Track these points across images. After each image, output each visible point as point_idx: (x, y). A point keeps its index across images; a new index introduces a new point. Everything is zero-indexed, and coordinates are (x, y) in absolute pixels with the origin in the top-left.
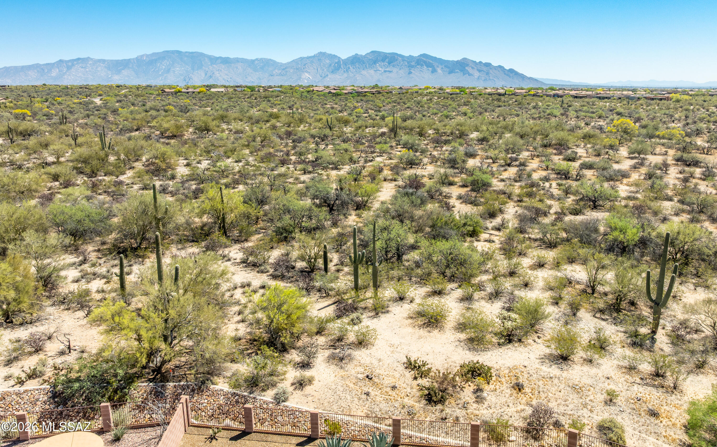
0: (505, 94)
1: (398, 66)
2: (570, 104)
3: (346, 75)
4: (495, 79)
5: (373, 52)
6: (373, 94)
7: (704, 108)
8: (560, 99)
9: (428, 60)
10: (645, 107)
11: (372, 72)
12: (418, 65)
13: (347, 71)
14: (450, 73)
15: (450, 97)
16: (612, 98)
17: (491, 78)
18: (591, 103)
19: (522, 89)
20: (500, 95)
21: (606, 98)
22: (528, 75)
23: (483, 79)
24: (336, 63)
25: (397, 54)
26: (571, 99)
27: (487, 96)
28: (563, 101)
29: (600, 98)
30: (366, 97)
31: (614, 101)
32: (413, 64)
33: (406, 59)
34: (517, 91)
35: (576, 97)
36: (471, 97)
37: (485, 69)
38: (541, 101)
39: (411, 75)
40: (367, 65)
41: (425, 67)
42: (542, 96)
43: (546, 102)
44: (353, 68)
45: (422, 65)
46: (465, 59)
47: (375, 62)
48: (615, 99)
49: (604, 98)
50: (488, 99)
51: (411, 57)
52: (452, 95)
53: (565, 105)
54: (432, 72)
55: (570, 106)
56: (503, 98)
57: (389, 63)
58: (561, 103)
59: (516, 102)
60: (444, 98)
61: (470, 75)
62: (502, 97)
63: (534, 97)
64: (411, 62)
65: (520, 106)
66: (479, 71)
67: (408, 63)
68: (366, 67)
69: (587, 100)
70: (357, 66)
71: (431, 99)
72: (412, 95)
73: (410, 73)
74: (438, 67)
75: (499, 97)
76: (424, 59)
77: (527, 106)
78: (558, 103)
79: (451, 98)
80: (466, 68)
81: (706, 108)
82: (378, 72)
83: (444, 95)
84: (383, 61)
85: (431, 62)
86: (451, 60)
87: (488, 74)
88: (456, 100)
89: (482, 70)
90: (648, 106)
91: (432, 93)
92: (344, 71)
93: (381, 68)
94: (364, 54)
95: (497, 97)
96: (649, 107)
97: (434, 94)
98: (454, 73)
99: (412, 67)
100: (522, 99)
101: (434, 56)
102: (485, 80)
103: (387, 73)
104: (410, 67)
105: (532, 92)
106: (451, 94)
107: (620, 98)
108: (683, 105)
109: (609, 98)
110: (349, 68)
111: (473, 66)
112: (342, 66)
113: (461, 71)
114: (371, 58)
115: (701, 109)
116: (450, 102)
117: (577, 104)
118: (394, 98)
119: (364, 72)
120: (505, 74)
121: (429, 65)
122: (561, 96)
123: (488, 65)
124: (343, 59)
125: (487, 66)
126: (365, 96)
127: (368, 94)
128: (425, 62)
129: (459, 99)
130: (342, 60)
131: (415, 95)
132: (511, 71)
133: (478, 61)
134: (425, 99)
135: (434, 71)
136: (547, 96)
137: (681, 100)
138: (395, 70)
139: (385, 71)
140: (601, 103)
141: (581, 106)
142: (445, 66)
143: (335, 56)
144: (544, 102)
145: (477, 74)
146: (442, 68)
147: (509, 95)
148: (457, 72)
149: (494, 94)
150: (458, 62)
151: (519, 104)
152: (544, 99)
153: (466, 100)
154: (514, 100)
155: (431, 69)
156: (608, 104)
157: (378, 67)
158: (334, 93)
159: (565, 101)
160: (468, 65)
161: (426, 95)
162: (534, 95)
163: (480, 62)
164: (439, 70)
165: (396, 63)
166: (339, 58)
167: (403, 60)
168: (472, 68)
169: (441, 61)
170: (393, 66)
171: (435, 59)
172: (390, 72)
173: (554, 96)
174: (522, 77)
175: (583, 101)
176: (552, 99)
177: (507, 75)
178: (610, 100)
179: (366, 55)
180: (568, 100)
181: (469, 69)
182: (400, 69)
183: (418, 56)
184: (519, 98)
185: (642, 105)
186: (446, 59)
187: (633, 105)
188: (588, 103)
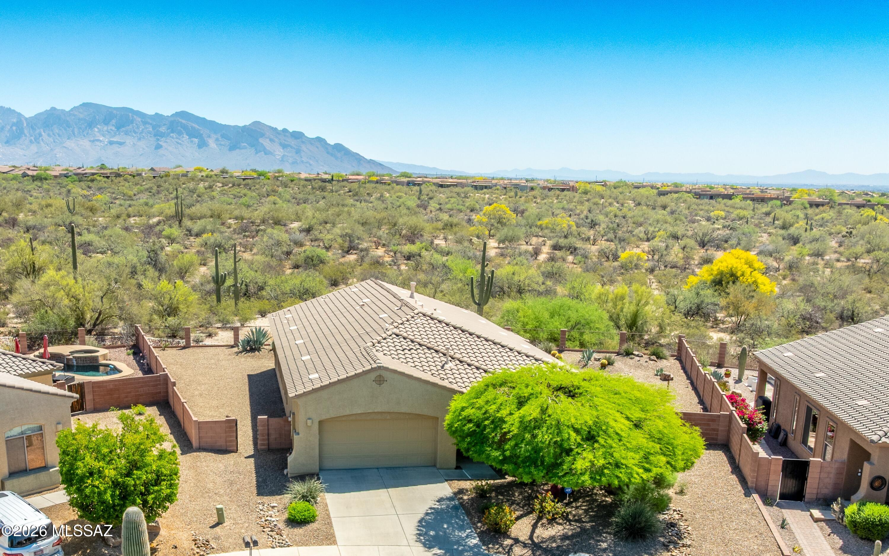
0: (332, 179)
1: (135, 133)
2: (431, 195)
3: (34, 148)
4: (311, 162)
5: (86, 105)
6: (108, 177)
7: (618, 203)
8: (417, 188)
9: (190, 124)
10: (538, 201)
11: (85, 143)
12: (173, 132)
13: (37, 139)
14: (232, 148)
15: (244, 183)
16: (494, 188)
17: (304, 159)
18: (463, 195)
19: (358, 175)
20: (324, 181)
21: (486, 187)
22: (368, 157)
23: (291, 160)
24: (13, 124)
25: (131, 110)
26: (434, 188)
27: (303, 183)
28: (421, 191)
29: (476, 187)
30: (95, 182)
31: (497, 191)
32: (163, 129)
33: (149, 121)
34: (350, 177)
35: (441, 186)
36: (278, 183)
37: (293, 142)
38: (388, 191)
39: (161, 152)
40: (76, 130)
41: (186, 137)
42: (389, 185)
43: (395, 193)
44: (49, 135)
45: (180, 133)
46: (257, 123)
47: (91, 125)
48: (498, 190)
49: (482, 188)
50: (305, 186)
51: (158, 116)
52: (247, 181)
53: (424, 197)
54: (200, 146)
55: (431, 198)
56: (329, 186)
57: (119, 127)
58: (418, 193)
59: (350, 191)
60: (234, 185)
61: (267, 153)
62: (327, 184)
63: (378, 185)
64: (160, 126)
65: (356, 198)
66: (284, 146)
67: (154, 128)
68: (74, 134)
69: (457, 189)
70: (56, 131)
71: (210, 187)
72: (178, 179)
73: (158, 147)
74: (209, 136)
75: (324, 184)
76: (184, 121)
77: (368, 198)
78: (414, 194)
79: (246, 185)
80: (261, 140)
81: (621, 201)
82: (98, 143)
83: (232, 180)
84: (106, 122)
85: (197, 126)
86: (232, 124)
87: (298, 152)
88: (253, 188)
89: (289, 146)
90: (544, 199)
91: (211, 177)
92: (31, 141)
93: (103, 135)
94: (68, 109)
95: (320, 184)
96: (545, 201)
97: (215, 178)
98: (239, 148)
99: (162, 135)
100: (359, 187)
101: (201, 116)
102: (294, 163)
103: (115, 146)
104: (158, 135)
105: (375, 179)
106: (244, 179)
107: (505, 188)
108: (591, 197)
109: (490, 187)
110: (40, 135)
111: (272, 137)
112: (26, 131)
113: (252, 145)
114: (81, 116)
115: (615, 203)
116: (245, 191)
117: (442, 196)
118: (147, 185)
119: (70, 144)
120: (328, 153)
121: (193, 134)
122: (419, 185)
123: (298, 136)
124: (27, 116)
125: (296, 138)
126: (92, 181)
127: (98, 178)
128: (185, 127)
129: (257, 186)
130: (26, 119)
131: (183, 179)
132: (339, 147)
133: (280, 128)
134: (201, 185)
135: (202, 145)
136: (398, 183)
137: (590, 192)
138: (129, 141)
139: (111, 143)
140: (478, 195)
141: (448, 198)
142: (222, 136)
143: (10, 111)
144: (392, 192)
145: (279, 152)
146: (217, 140)
147: (338, 181)
148: (245, 148)
149: (315, 180)
150: (245, 128)
151: (354, 196)
152: (393, 188)
153: (269, 189)
154: (347, 189)
155: (196, 140)
156: (487, 196)
157: (98, 134)
158: (33, 176)
159: (424, 191)
160: (262, 135)
161: (202, 180)
162: (377, 182)
163: (285, 131)
164: (212, 143)
165: (131, 127)
166: (19, 115)
167: (145, 123)
168: (271, 140)
169: (213, 126)
170: (126, 133)
171: (203, 121)
172: (121, 144)
173: (408, 184)
174: (358, 158)
175: (451, 192)
176: (405, 188)
177: (332, 155)
178: (490, 190)
179: (72, 110)
180: (428, 189)
181: (265, 142)
182: (140, 139)
183: (173, 115)
184: (355, 186)
185: (535, 198)
186: (223, 123)
187: (523, 198)
188: (458, 194)
